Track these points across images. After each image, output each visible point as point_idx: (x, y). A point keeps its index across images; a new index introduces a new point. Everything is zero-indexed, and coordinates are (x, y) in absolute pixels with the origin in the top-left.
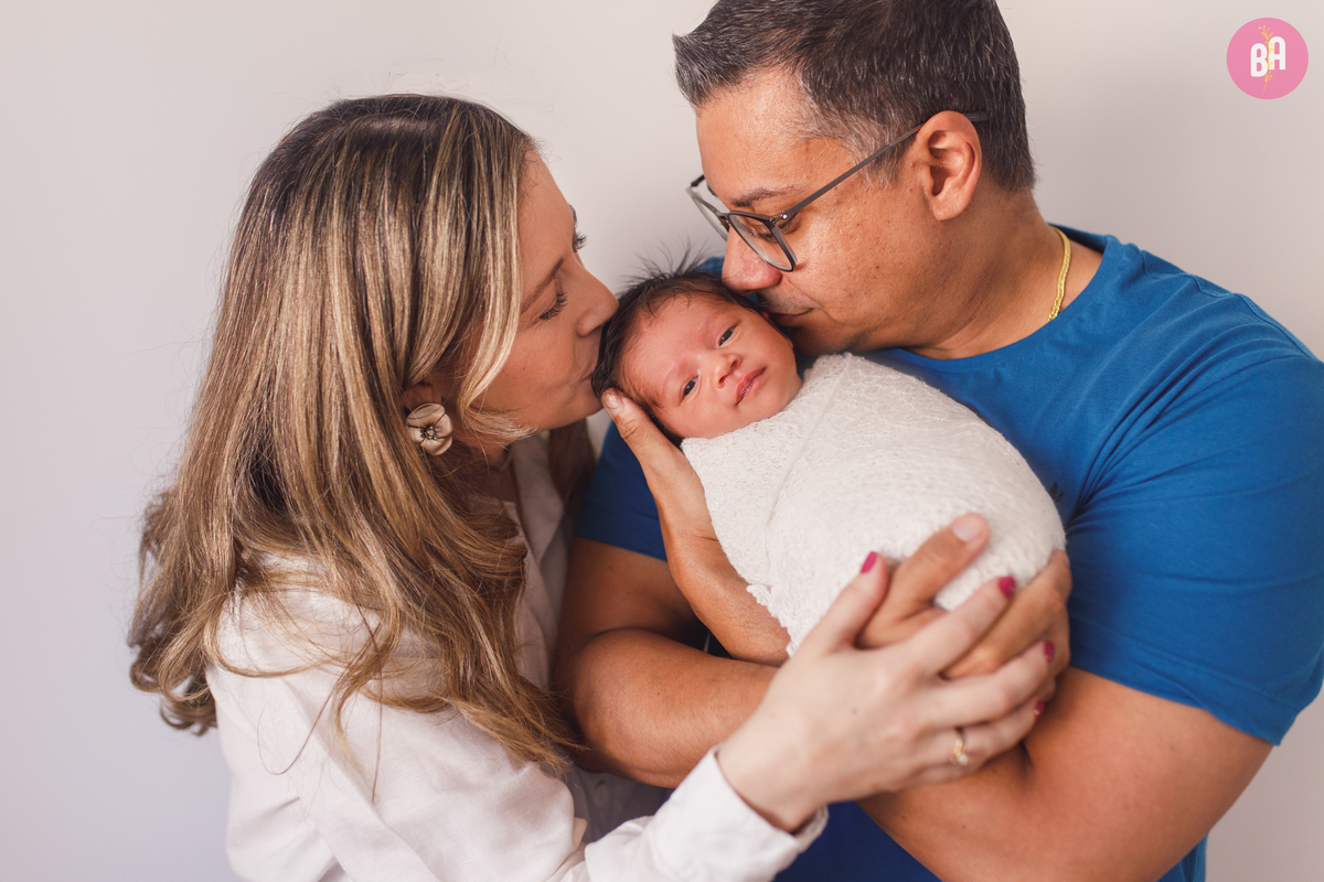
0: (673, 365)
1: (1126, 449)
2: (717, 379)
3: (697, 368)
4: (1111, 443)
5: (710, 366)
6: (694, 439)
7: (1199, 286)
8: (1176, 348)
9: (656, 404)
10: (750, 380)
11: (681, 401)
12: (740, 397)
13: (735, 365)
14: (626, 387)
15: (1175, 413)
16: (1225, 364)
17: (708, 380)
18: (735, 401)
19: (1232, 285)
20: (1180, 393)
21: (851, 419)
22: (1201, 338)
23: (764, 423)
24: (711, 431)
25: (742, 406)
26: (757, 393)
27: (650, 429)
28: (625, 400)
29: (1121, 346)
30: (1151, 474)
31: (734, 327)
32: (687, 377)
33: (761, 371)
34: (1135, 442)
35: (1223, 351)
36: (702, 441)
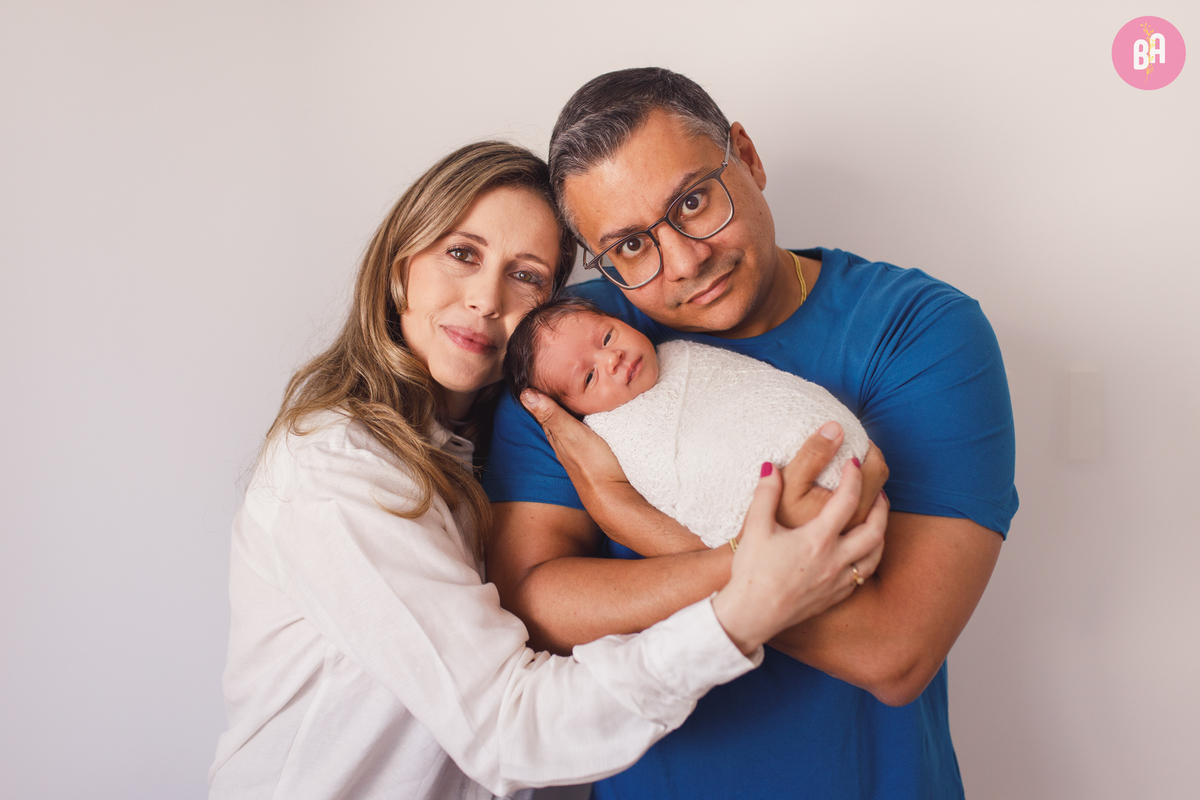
0: (577, 365)
1: (882, 370)
2: (611, 369)
3: (593, 364)
4: (871, 369)
5: (604, 360)
6: (596, 415)
7: (887, 269)
8: (893, 305)
9: (565, 394)
10: (634, 366)
11: (585, 388)
12: (630, 379)
13: (622, 357)
14: (540, 387)
15: (906, 342)
16: (926, 308)
17: (604, 370)
18: (626, 381)
19: (906, 264)
20: (905, 331)
21: (707, 379)
22: (906, 297)
23: (648, 393)
24: (611, 404)
25: (632, 384)
26: (640, 374)
27: (562, 413)
28: (540, 396)
29: (854, 312)
30: (902, 382)
31: (611, 331)
32: (587, 371)
33: (640, 359)
34: (886, 365)
35: (922, 301)
36: (604, 415)
